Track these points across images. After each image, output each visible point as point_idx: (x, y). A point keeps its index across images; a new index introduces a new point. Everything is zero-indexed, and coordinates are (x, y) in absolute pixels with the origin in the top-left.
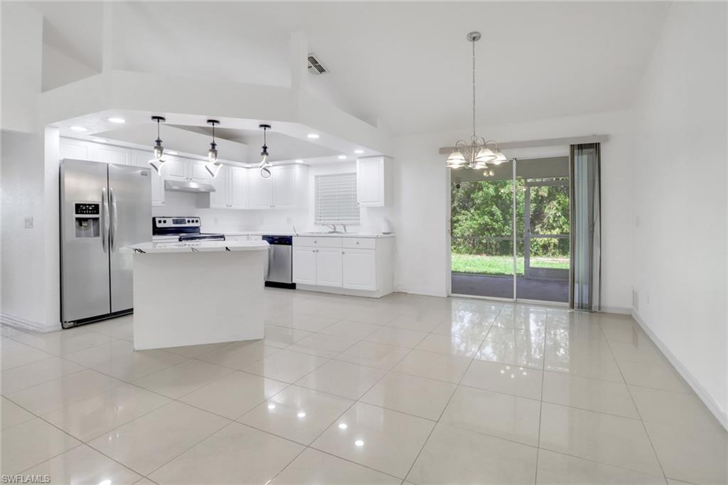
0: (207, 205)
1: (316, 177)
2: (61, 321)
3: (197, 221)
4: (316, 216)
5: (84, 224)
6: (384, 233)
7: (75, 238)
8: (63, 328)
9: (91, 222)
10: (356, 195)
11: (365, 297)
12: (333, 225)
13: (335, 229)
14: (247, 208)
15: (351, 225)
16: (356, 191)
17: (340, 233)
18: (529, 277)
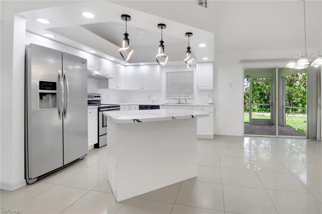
0: (106, 87)
1: (167, 73)
2: (25, 178)
3: (100, 97)
4: (166, 94)
5: (44, 98)
6: (210, 104)
7: (39, 109)
8: (28, 184)
9: (50, 96)
10: (193, 83)
11: (205, 139)
12: (179, 99)
13: (180, 101)
14: (125, 90)
15: (189, 99)
16: (193, 81)
17: (183, 103)
18: (252, 123)
